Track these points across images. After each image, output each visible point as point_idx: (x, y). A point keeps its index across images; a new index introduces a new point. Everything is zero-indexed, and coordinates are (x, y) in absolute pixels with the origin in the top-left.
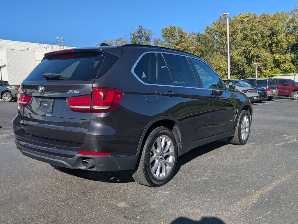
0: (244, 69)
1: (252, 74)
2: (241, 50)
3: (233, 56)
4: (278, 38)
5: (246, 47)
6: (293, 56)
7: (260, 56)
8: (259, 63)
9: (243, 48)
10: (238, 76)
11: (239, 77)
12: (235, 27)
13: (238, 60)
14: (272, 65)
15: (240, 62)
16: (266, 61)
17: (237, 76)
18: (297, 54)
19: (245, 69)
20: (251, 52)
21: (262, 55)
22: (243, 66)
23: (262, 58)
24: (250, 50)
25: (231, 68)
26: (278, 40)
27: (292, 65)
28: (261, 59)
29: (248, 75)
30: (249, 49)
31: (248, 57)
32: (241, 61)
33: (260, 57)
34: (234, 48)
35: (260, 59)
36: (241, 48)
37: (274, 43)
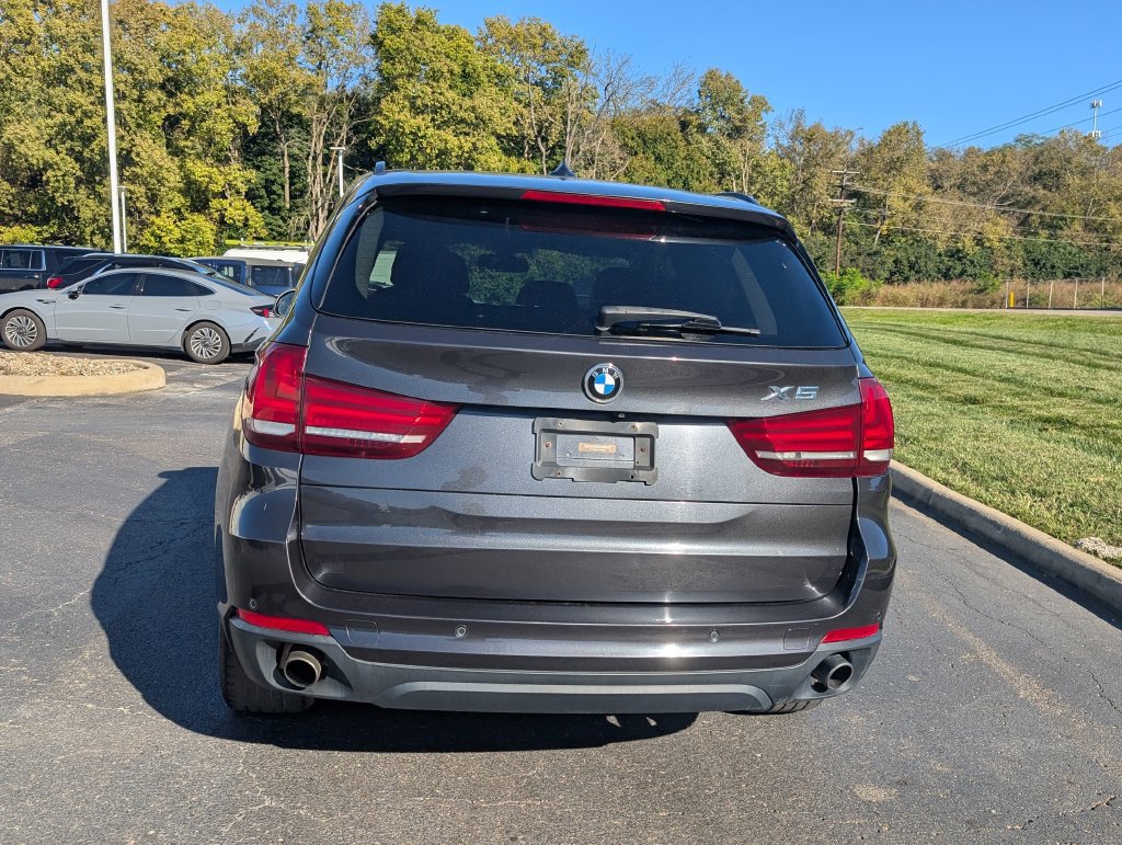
0: (70, 202)
1: (105, 227)
2: (49, 121)
3: (16, 142)
4: (199, 99)
5: (71, 112)
6: (252, 175)
7: (137, 159)
8: (132, 188)
9: (59, 118)
10: (45, 227)
11: (46, 235)
12: (20, 21)
13: (45, 163)
14: (179, 200)
15: (54, 170)
16: (159, 181)
17: (37, 229)
18: (262, 169)
19: (74, 205)
20: (96, 135)
21: (143, 154)
22: (66, 190)
23: (141, 167)
24: (93, 129)
25: (12, 194)
26: (197, 107)
27: (251, 210)
28: (138, 170)
29: (88, 230)
30: (87, 122)
31: (87, 154)
32: (59, 169)
33: (136, 164)
34: (18, 110)
35: (133, 169)
36: (49, 116)
37: (185, 116)
